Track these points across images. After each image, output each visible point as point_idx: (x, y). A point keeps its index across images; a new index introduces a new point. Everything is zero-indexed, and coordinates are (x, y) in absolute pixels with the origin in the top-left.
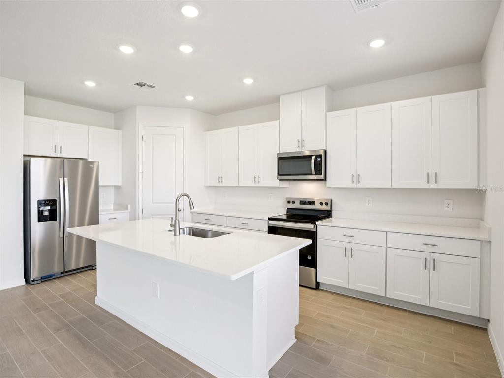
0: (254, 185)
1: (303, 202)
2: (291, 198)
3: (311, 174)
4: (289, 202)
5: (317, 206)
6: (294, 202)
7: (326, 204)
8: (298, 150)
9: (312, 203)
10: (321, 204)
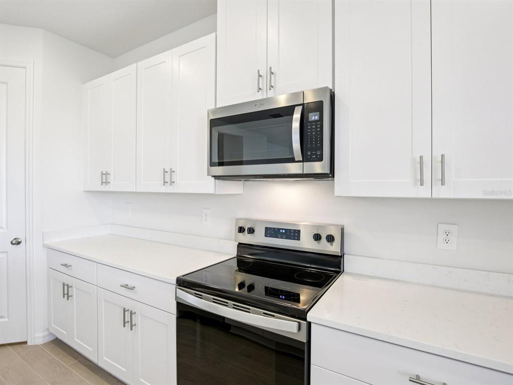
0: (164, 189)
1: (271, 232)
2: (247, 220)
3: (292, 160)
4: (241, 230)
5: (306, 243)
6: (251, 231)
7: (330, 239)
8: (259, 96)
9: (294, 234)
10: (317, 237)
